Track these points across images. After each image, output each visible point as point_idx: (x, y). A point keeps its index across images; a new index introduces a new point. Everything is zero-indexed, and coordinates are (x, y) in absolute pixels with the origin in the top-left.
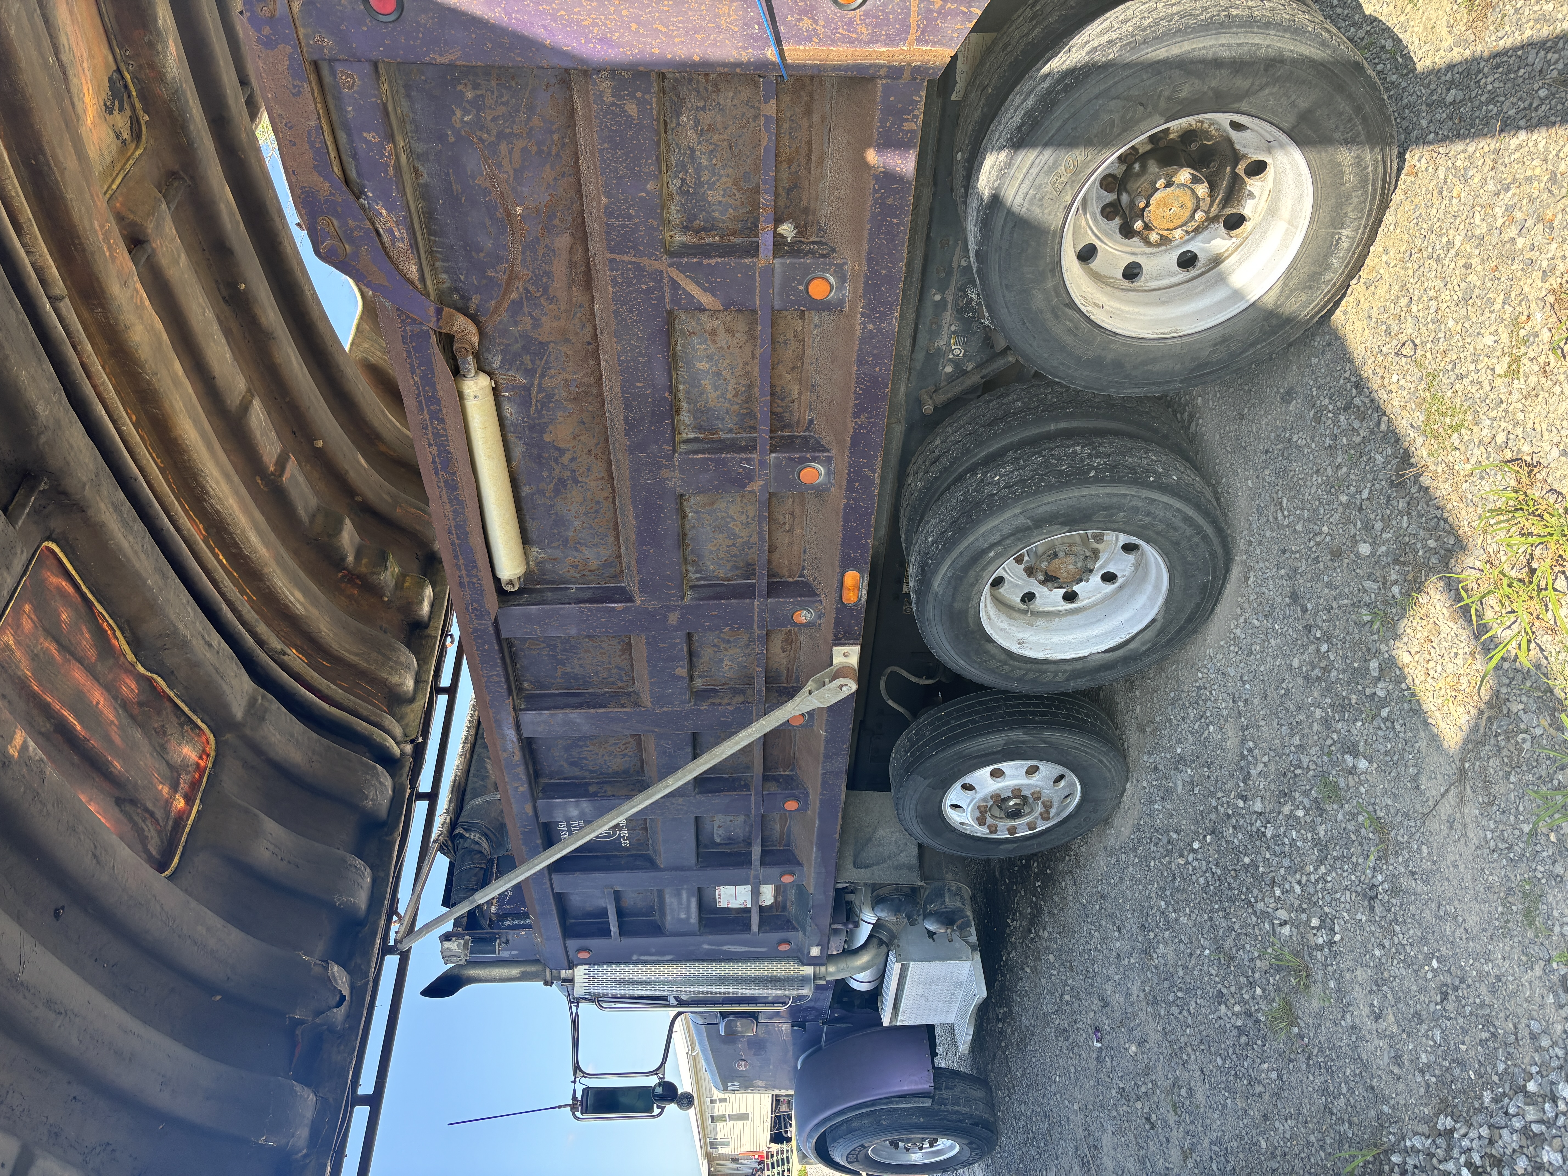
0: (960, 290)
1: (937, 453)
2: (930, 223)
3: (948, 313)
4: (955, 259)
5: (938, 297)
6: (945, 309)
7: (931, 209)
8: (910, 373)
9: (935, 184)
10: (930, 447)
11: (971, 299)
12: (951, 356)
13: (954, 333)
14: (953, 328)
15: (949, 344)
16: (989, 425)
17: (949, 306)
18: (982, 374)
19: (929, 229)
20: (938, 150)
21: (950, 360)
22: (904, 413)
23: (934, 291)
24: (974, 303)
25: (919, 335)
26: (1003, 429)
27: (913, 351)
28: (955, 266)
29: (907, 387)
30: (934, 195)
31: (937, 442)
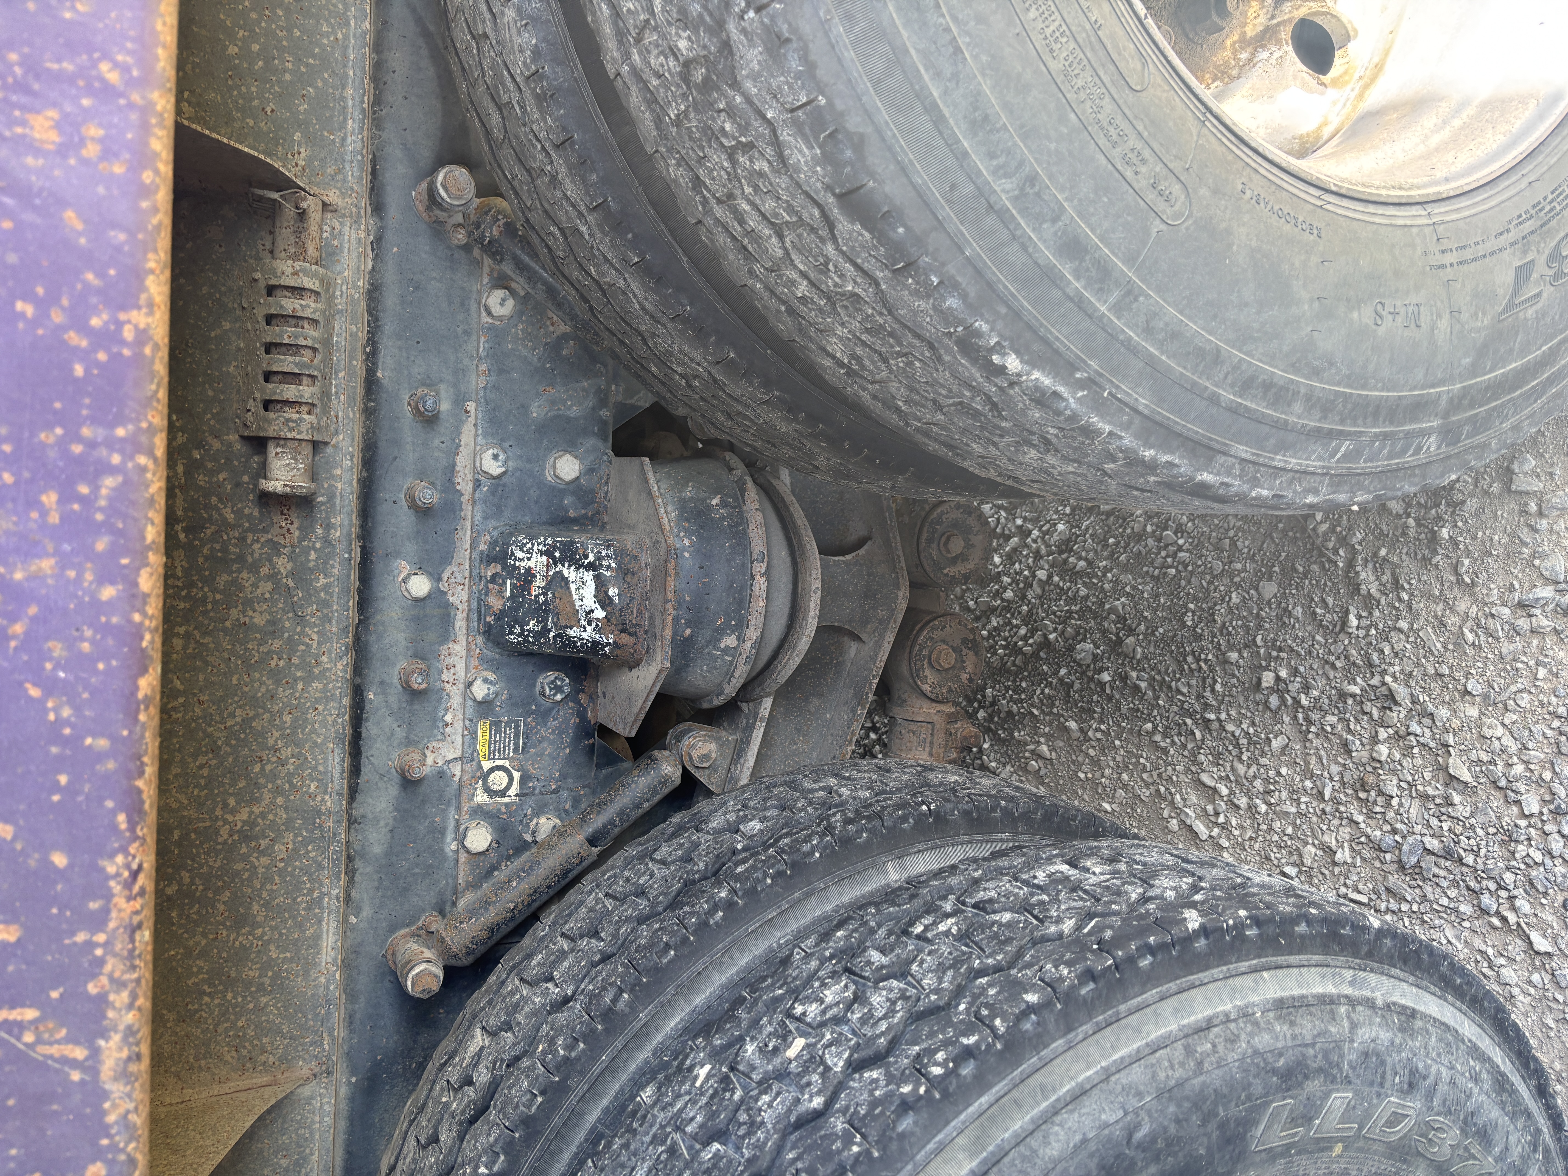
0: (489, 559)
1: (482, 1077)
2: (372, 340)
3: (459, 648)
4: (462, 461)
5: (420, 586)
6: (446, 635)
7: (374, 293)
8: (351, 873)
9: (378, 208)
10: (453, 1074)
11: (530, 575)
12: (481, 797)
13: (484, 707)
14: (480, 691)
15: (469, 756)
16: (673, 905)
17: (460, 623)
18: (590, 830)
19: (372, 357)
20: (377, 101)
21: (479, 812)
22: (341, 1032)
23: (404, 567)
24: (539, 582)
25: (370, 729)
26: (729, 905)
27: (353, 792)
28: (464, 485)
29: (345, 929)
30: (378, 243)
31: (479, 1039)
